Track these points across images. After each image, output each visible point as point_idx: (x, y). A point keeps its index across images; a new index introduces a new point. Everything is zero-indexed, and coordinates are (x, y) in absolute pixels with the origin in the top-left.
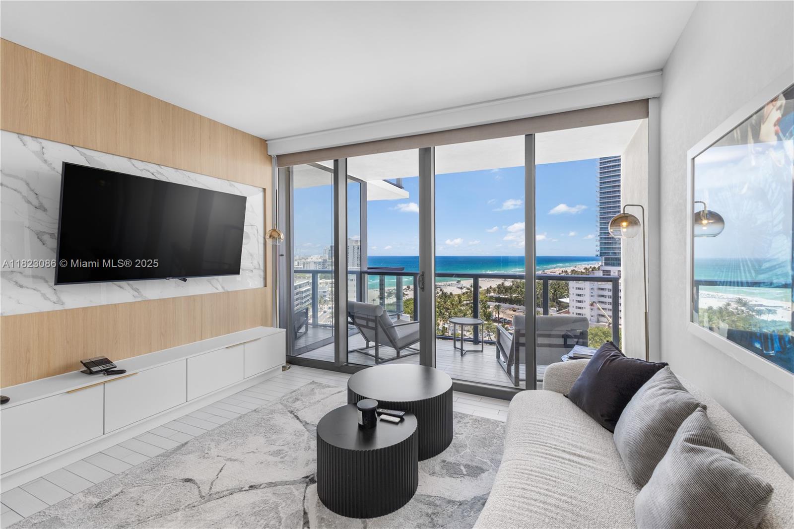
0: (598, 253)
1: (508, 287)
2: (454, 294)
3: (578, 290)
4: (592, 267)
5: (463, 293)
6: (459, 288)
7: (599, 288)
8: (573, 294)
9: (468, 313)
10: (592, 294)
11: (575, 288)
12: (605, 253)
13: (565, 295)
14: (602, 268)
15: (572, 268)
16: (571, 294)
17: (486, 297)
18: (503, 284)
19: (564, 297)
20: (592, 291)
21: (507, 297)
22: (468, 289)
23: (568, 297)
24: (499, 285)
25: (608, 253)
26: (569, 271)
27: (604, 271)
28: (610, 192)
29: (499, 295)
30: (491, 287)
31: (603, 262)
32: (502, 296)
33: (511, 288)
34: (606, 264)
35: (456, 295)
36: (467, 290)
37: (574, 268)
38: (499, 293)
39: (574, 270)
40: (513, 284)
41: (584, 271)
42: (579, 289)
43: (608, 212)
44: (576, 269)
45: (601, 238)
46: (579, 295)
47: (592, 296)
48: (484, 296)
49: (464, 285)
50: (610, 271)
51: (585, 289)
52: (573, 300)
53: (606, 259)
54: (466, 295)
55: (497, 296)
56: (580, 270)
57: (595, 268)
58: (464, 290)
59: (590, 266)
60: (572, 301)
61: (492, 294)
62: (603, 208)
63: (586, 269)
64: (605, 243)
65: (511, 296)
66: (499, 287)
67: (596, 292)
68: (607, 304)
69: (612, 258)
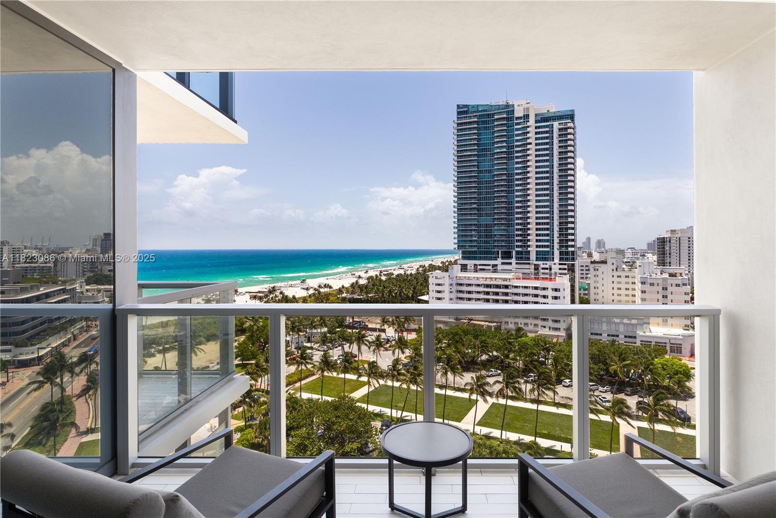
0: (456, 246)
1: (362, 285)
2: (297, 296)
3: (437, 286)
4: (449, 261)
5: (310, 296)
6: (304, 289)
7: (458, 284)
8: (433, 291)
9: (316, 320)
10: (451, 290)
11: (434, 284)
12: (463, 246)
13: (425, 292)
14: (459, 262)
15: (430, 262)
16: (431, 291)
17: (338, 298)
18: (357, 282)
19: (423, 295)
20: (451, 287)
21: (362, 297)
22: (315, 289)
23: (428, 294)
24: (354, 283)
25: (465, 246)
26: (427, 265)
27: (461, 265)
28: (467, 182)
29: (353, 295)
30: (343, 286)
31: (461, 255)
32: (356, 296)
33: (366, 287)
34: (464, 258)
35: (299, 298)
36: (314, 292)
37: (432, 263)
38: (353, 293)
39: (431, 264)
40: (369, 282)
41: (441, 265)
42: (439, 285)
43: (465, 203)
44: (433, 263)
45: (458, 230)
46: (439, 292)
47: (451, 292)
48: (335, 298)
49: (311, 285)
50: (467, 265)
51: (444, 284)
52: (433, 298)
53: (463, 253)
54: (313, 298)
55: (351, 296)
56: (437, 265)
57: (451, 261)
58: (311, 292)
59: (446, 260)
60: (431, 298)
61: (344, 295)
62: (461, 198)
63: (442, 262)
64: (462, 235)
65: (367, 296)
66: (352, 285)
67: (454, 288)
68: (465, 300)
69: (468, 251)
